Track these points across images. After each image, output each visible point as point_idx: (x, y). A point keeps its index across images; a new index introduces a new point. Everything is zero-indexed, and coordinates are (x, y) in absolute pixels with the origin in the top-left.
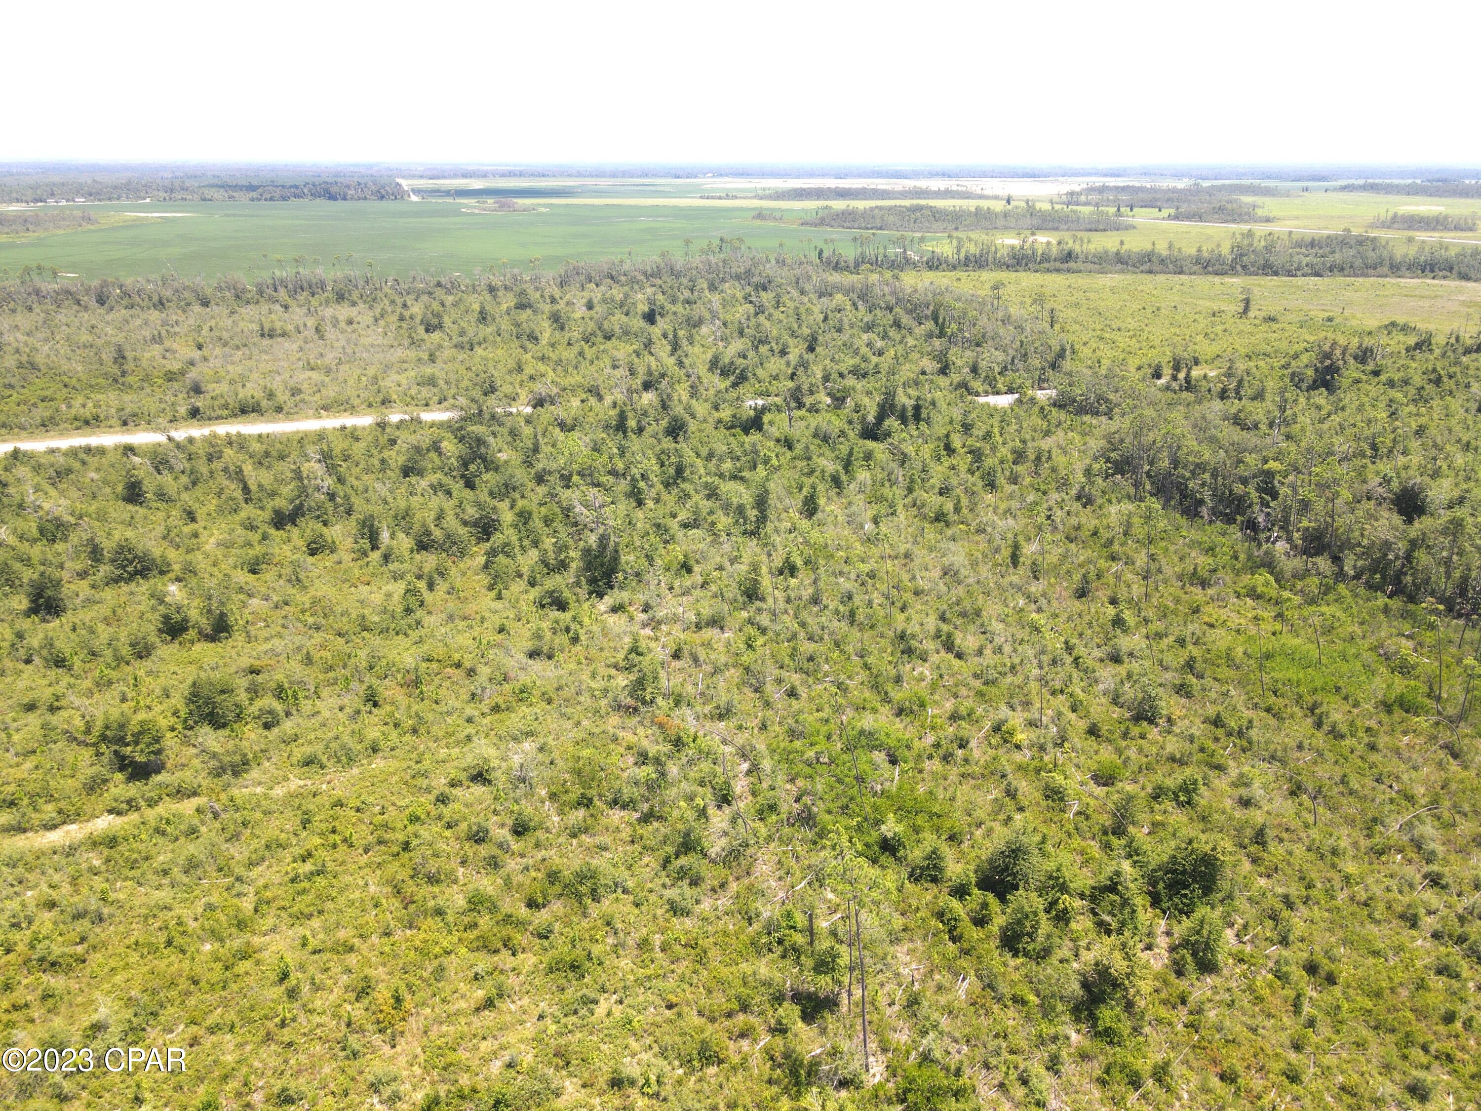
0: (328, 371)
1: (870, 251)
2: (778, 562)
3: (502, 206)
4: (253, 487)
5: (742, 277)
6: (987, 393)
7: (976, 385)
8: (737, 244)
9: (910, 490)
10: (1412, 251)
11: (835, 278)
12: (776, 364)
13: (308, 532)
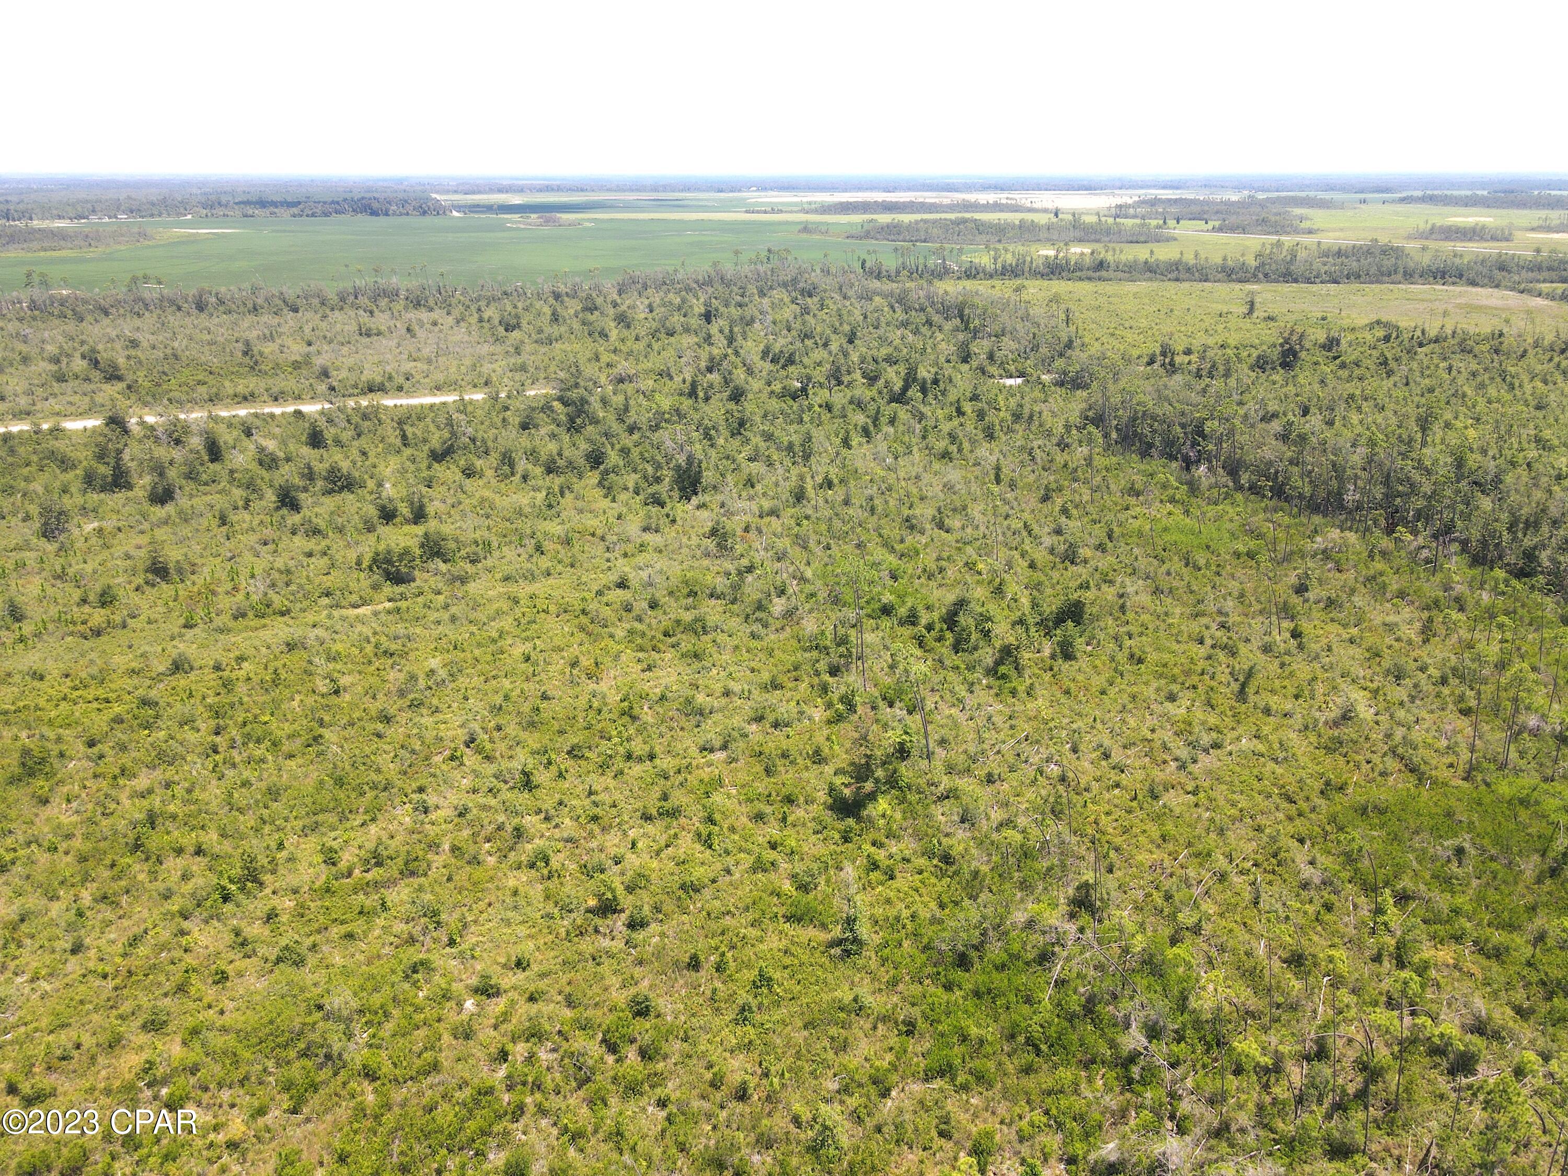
0: (429, 362)
1: (911, 261)
2: (819, 479)
3: (547, 221)
4: (410, 435)
5: (790, 284)
6: (1001, 377)
7: (993, 370)
8: (784, 255)
9: (924, 437)
11: (875, 284)
12: (819, 354)
13: (462, 462)
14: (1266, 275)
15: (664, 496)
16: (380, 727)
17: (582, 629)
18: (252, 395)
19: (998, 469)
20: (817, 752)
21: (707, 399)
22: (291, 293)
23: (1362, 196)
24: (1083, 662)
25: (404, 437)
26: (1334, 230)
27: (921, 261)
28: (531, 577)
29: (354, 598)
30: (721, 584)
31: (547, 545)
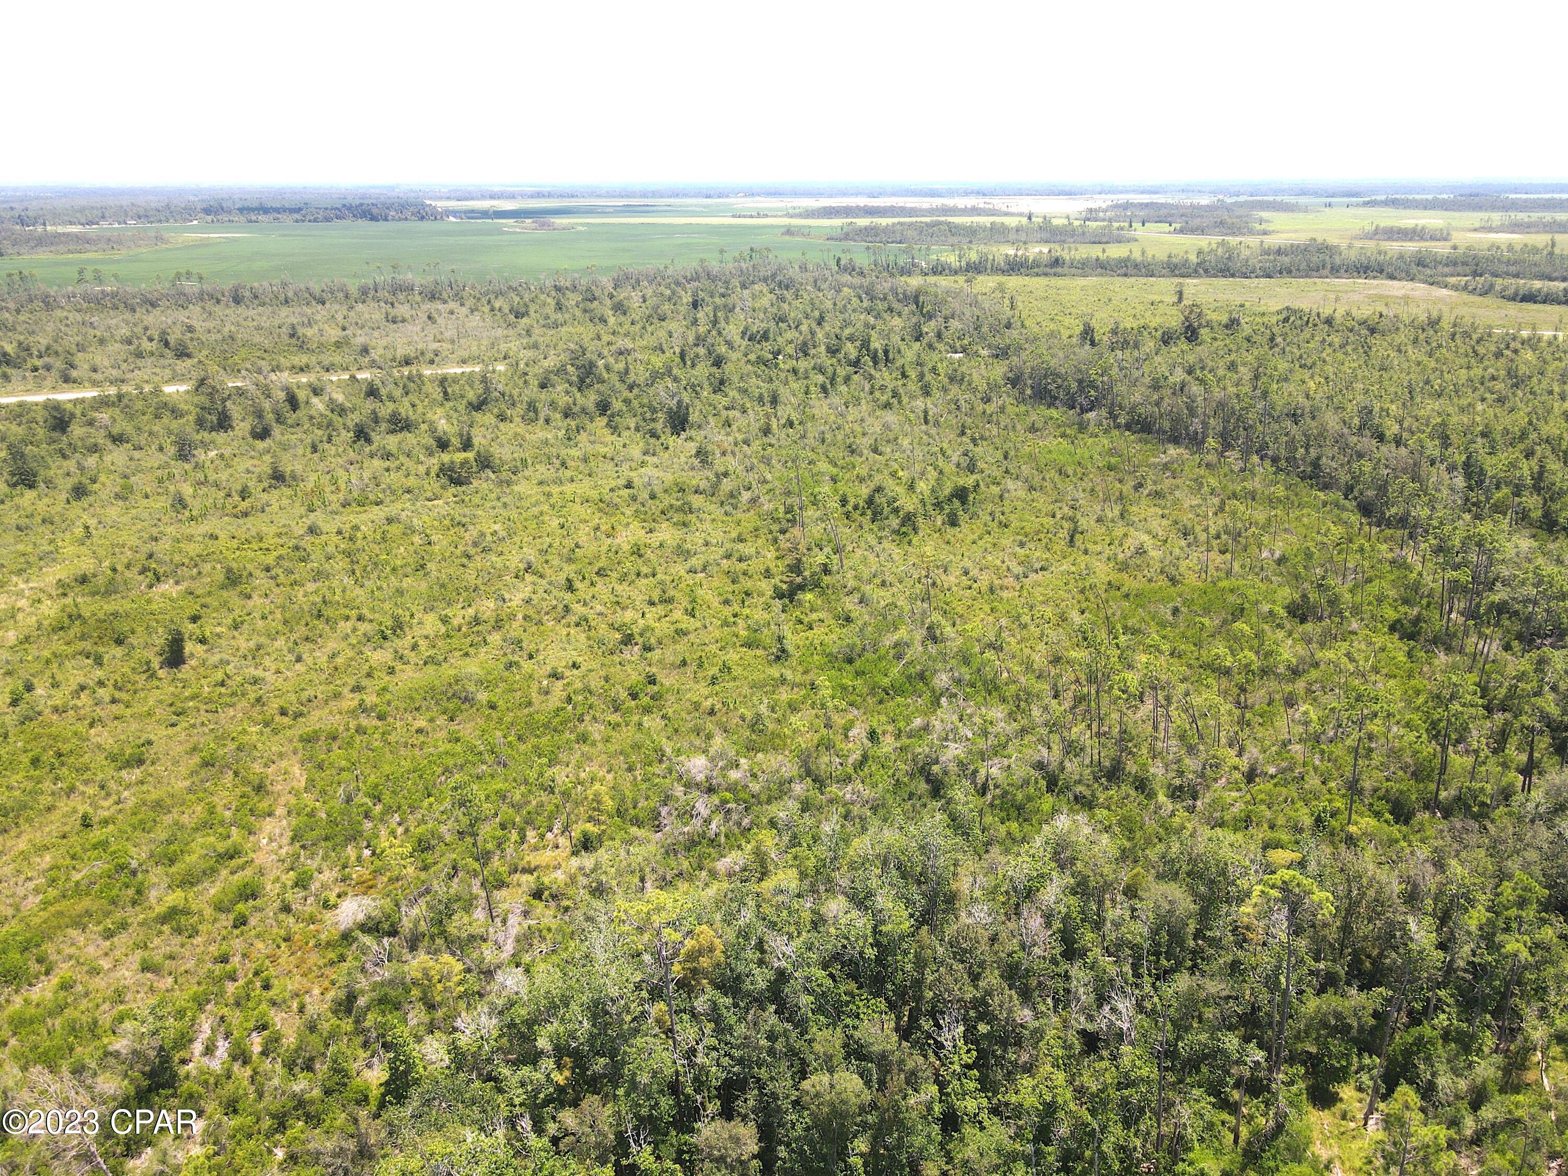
0: (453, 342)
1: (883, 260)
2: (783, 421)
3: (543, 225)
4: (450, 392)
5: (769, 279)
6: (948, 352)
7: (940, 346)
8: (766, 253)
10: (1353, 255)
11: (846, 278)
12: (791, 334)
13: (496, 411)
14: (1206, 271)
15: (659, 432)
16: (465, 560)
17: (600, 510)
18: (307, 366)
19: (926, 412)
20: (767, 570)
21: (693, 366)
22: (316, 289)
23: (1329, 200)
24: (965, 528)
25: (445, 393)
26: (1288, 232)
27: (892, 258)
28: (559, 482)
29: (429, 494)
30: (703, 485)
31: (570, 463)
